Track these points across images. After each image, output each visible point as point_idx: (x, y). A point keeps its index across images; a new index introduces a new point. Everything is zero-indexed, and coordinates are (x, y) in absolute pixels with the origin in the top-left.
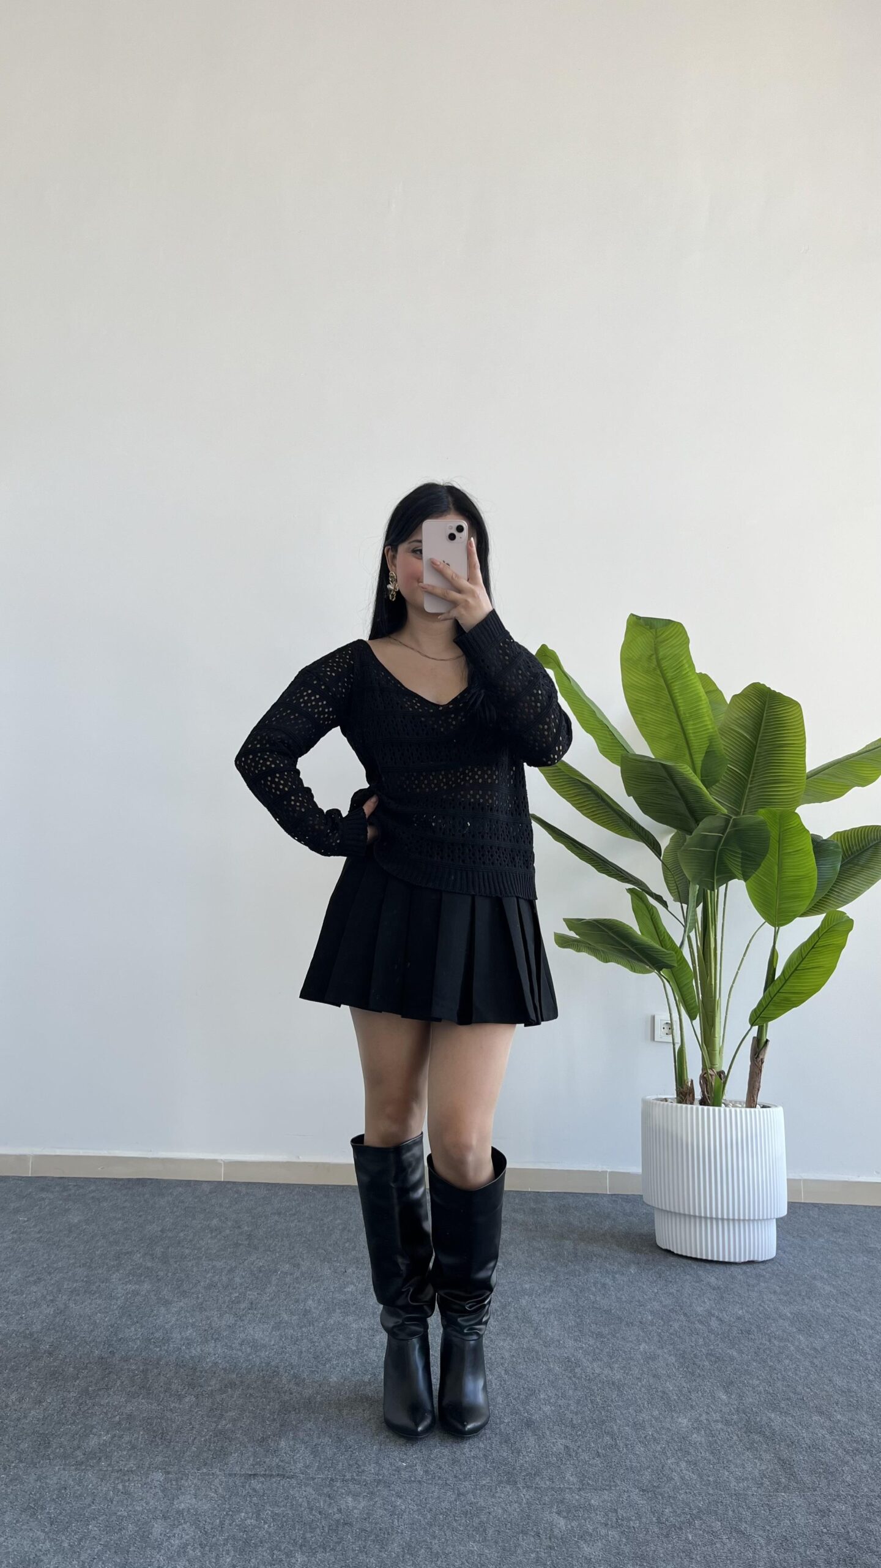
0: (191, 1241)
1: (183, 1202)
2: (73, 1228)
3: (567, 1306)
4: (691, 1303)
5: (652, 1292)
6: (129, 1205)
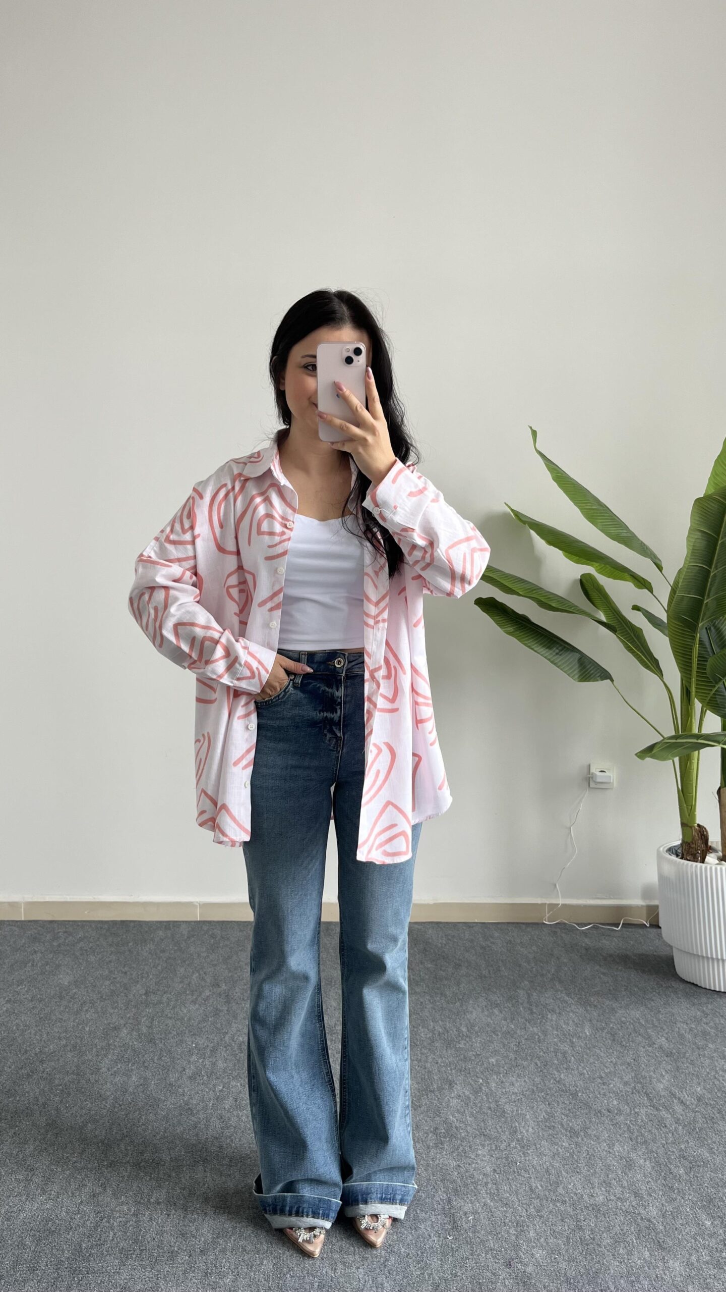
0: (174, 1008)
1: (163, 951)
2: (64, 992)
3: (535, 1088)
4: (650, 1077)
5: (611, 1062)
6: (114, 958)
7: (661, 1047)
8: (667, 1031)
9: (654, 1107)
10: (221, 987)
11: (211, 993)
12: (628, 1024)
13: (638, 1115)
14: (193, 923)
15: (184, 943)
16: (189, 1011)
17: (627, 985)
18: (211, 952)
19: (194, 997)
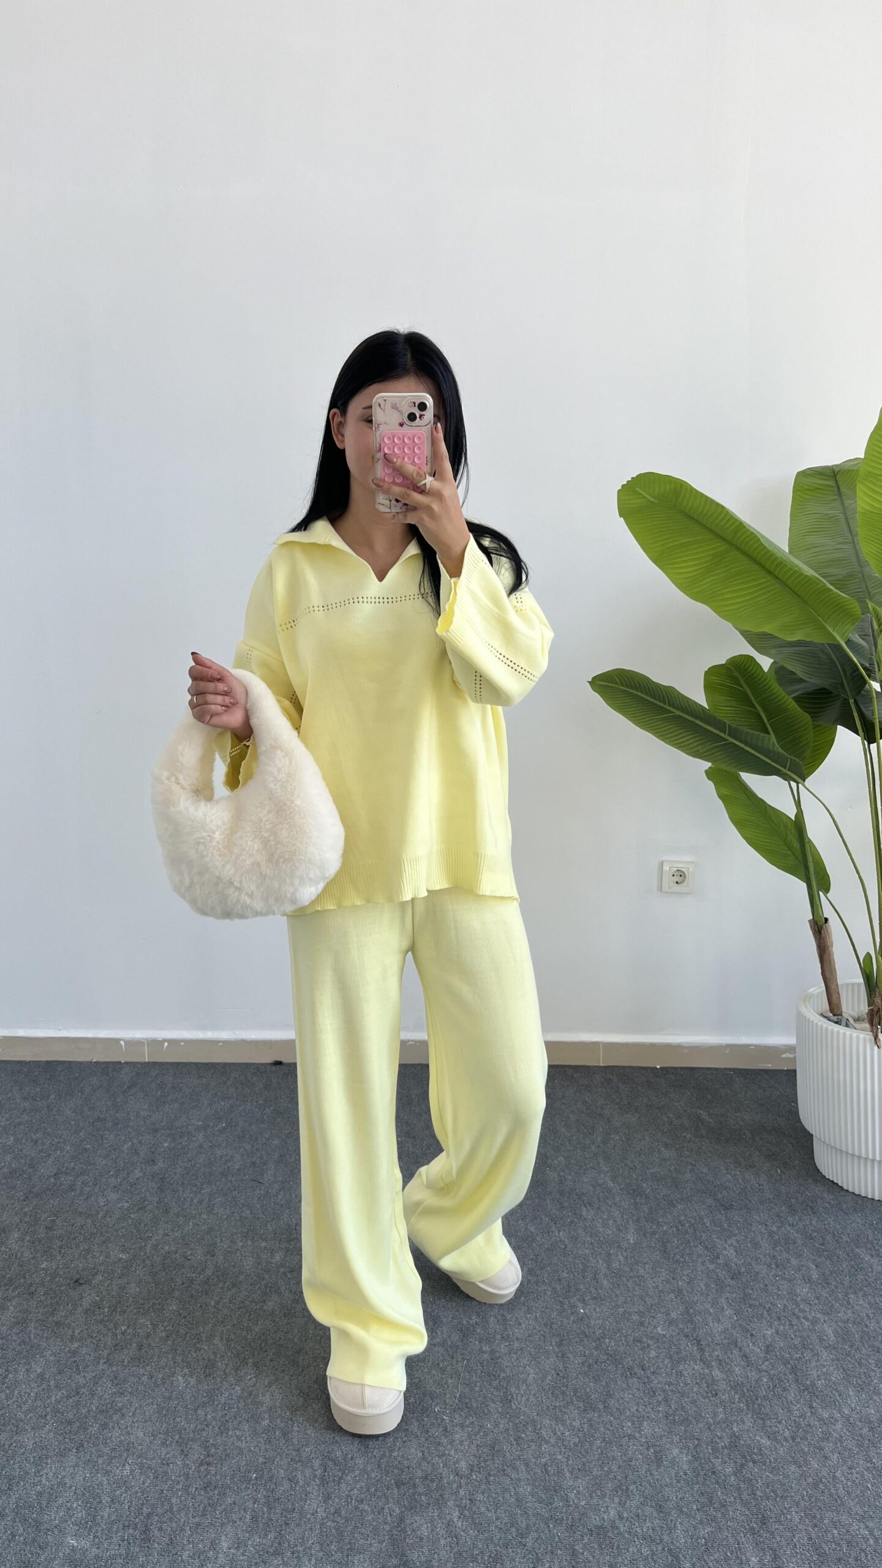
1: (92, 1108)
5: (656, 1288)
8: (738, 1237)
9: (704, 1361)
10: (157, 1165)
11: (141, 1174)
12: (687, 1225)
13: (682, 1375)
14: (140, 1065)
15: (121, 1096)
16: (108, 1202)
17: (694, 1163)
18: (155, 1110)
19: (119, 1180)
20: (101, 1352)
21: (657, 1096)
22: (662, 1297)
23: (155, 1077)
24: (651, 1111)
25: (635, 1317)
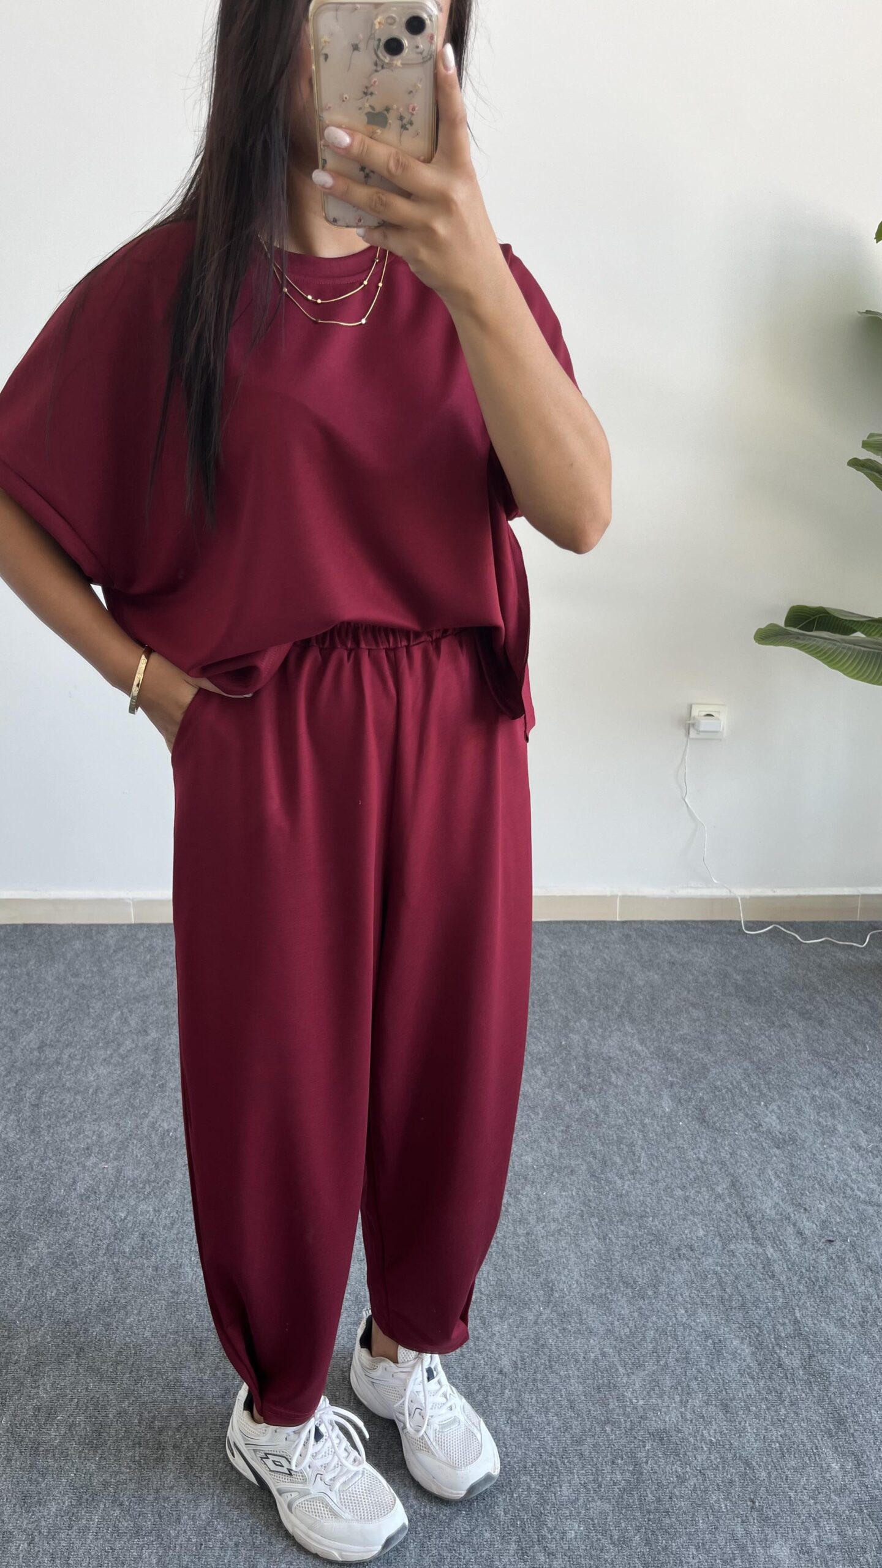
0: (76, 1071)
1: (76, 975)
3: (585, 1210)
7: (769, 1132)
8: (779, 1103)
9: (756, 1239)
10: (147, 1034)
11: (134, 1046)
12: (724, 1091)
13: (734, 1256)
14: (125, 928)
15: (107, 961)
16: (99, 1076)
17: (723, 1022)
18: (144, 976)
19: (109, 1052)
20: (99, 1242)
21: (679, 953)
22: (706, 1170)
23: (143, 940)
24: (674, 969)
25: (679, 1192)
